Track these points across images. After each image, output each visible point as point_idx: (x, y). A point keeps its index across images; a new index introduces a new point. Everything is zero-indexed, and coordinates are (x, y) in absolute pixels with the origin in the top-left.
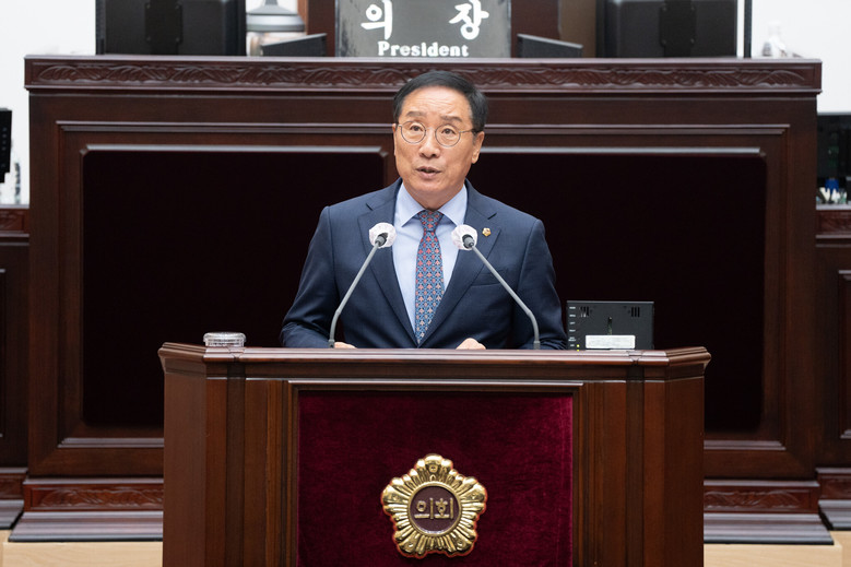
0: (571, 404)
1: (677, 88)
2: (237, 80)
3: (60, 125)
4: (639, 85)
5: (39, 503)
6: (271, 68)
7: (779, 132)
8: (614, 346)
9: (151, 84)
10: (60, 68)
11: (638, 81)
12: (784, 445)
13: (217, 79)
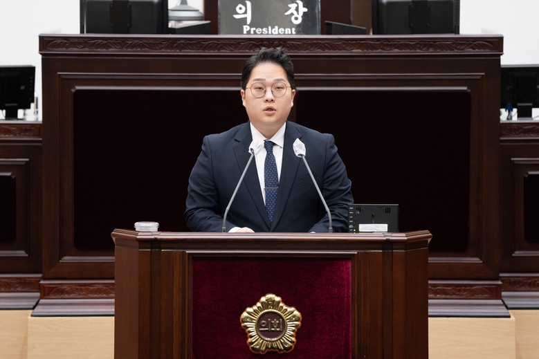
0: (350, 265)
1: (419, 52)
2: (162, 48)
3: (60, 75)
4: (397, 50)
5: (49, 294)
6: (182, 41)
7: (479, 77)
8: (375, 230)
9: (112, 51)
10: (59, 41)
11: (396, 48)
12: (481, 260)
13: (151, 48)
